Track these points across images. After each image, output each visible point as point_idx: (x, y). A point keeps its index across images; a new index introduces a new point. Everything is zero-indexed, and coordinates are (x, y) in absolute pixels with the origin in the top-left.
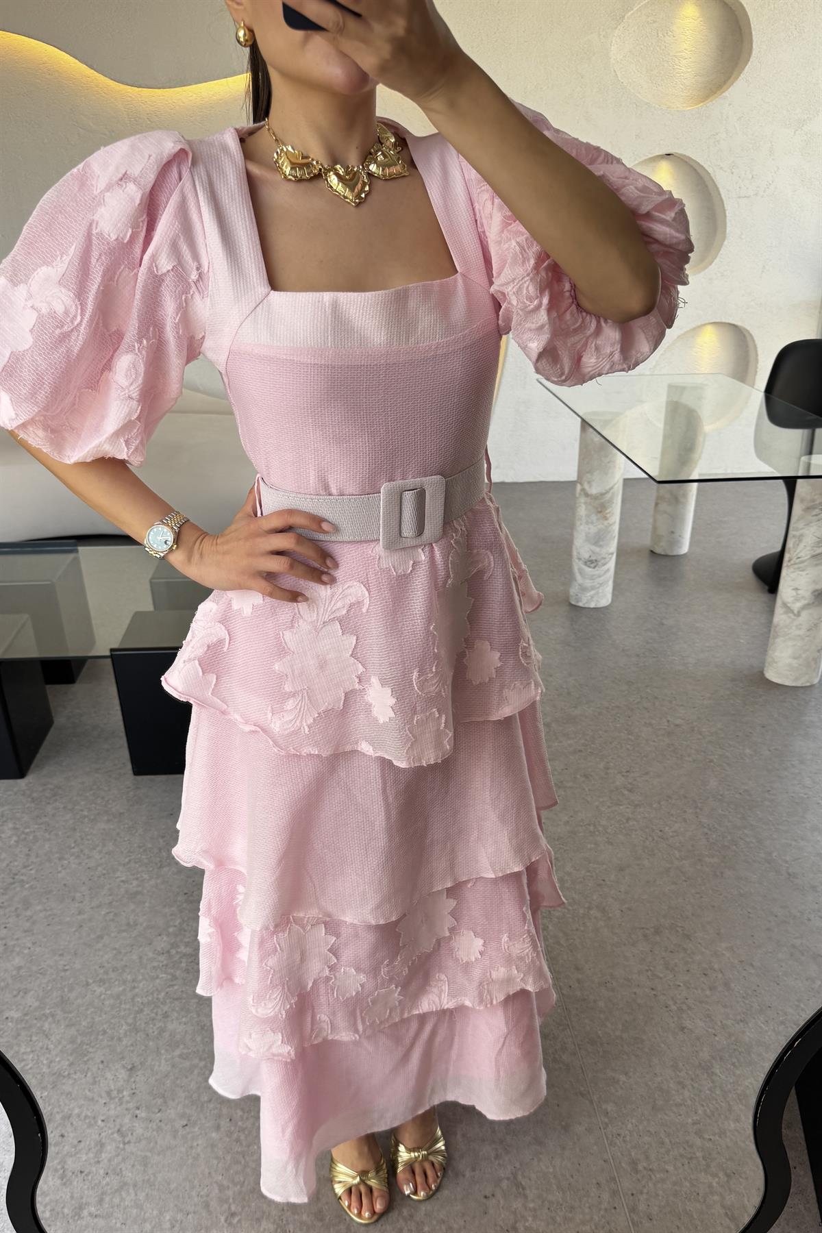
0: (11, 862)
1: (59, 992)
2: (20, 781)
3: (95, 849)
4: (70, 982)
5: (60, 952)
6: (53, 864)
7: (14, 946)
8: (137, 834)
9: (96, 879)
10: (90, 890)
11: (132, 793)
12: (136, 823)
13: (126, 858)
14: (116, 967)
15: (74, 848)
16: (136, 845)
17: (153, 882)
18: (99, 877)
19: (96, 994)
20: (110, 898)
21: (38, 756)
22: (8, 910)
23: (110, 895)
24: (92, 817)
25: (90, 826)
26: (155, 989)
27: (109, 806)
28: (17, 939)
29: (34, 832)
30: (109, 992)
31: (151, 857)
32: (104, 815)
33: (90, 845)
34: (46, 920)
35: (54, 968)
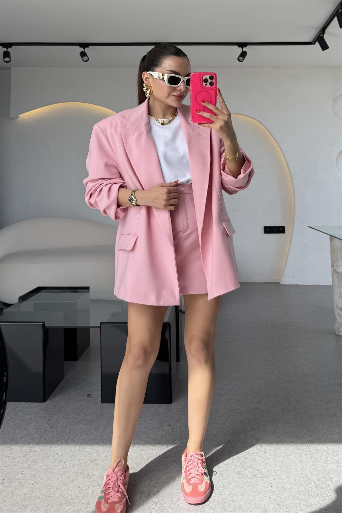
0: (30, 441)
1: (45, 507)
2: (42, 403)
3: (76, 437)
4: (52, 503)
5: (50, 487)
7: (24, 483)
8: (99, 431)
9: (74, 451)
11: (99, 411)
12: (99, 426)
14: (78, 497)
15: (65, 436)
16: (98, 436)
17: (105, 454)
19: (65, 509)
20: (81, 461)
22: (24, 465)
24: (77, 422)
25: (75, 426)
27: (87, 417)
28: (27, 480)
29: (46, 428)
30: (72, 509)
32: (83, 421)
33: (74, 435)
34: (44, 471)
35: (45, 495)
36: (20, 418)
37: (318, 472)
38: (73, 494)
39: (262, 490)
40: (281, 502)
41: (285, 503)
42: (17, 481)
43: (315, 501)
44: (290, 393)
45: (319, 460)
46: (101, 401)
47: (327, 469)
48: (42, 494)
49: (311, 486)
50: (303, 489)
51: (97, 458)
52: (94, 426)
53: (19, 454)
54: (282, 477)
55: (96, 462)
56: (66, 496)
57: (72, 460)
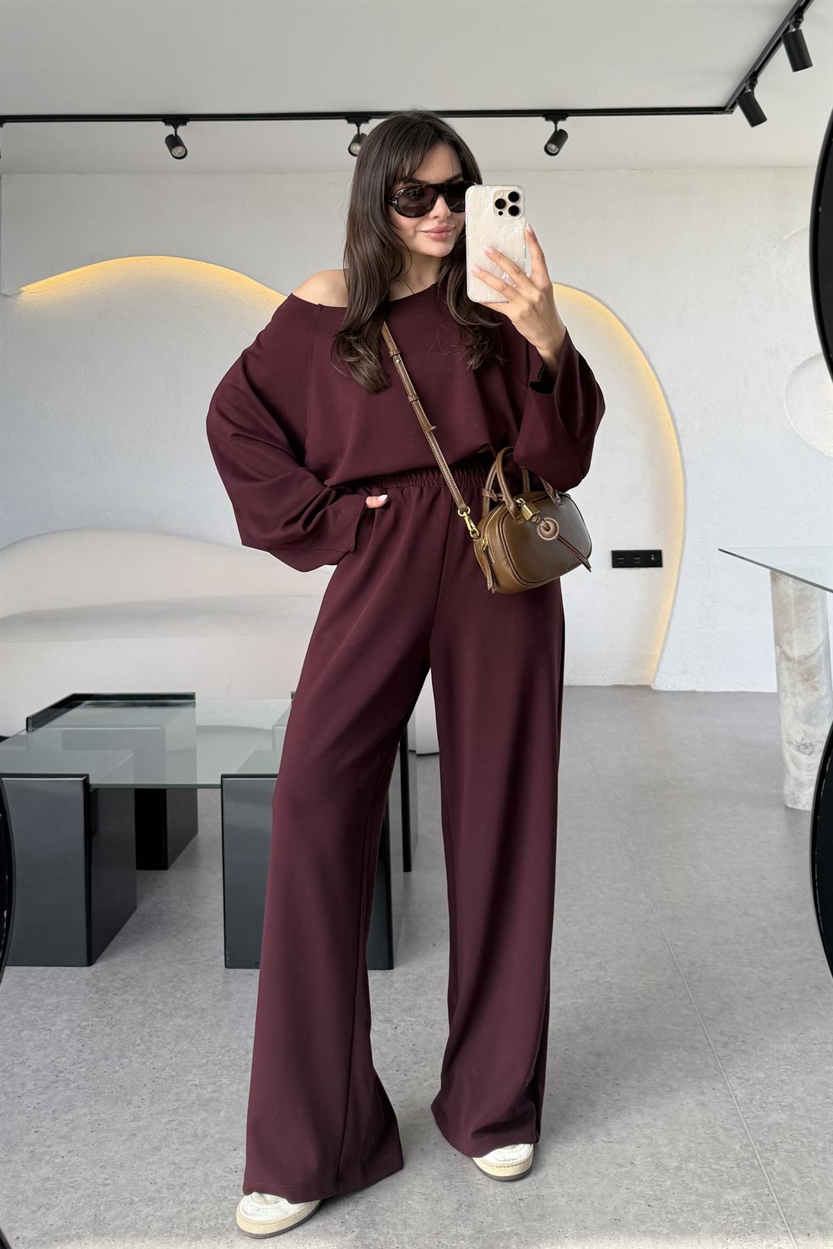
0: (57, 1058)
1: (93, 1210)
2: (84, 969)
3: (165, 1048)
4: (109, 1199)
5: (101, 1164)
6: (109, 1063)
7: (43, 1154)
8: (220, 1033)
9: (161, 1081)
10: (151, 1093)
11: (220, 987)
12: (220, 1020)
13: (202, 1059)
14: (171, 1185)
15: (139, 1045)
16: (217, 1045)
17: (233, 1088)
18: (165, 1079)
19: (141, 1214)
20: (175, 1103)
21: (113, 943)
22: (42, 1112)
23: (177, 1101)
24: (168, 1012)
25: (162, 1021)
26: (219, 1212)
27: (190, 1000)
28: (49, 1146)
29: (92, 1025)
30: (157, 1213)
31: (235, 1059)
32: (183, 1010)
33: (160, 1042)
34: (89, 1126)
35: (92, 1181)
36: (31, 1003)
37: (745, 1129)
38: (160, 1180)
39: (610, 1170)
40: (654, 1200)
41: (665, 1202)
42: (25, 1149)
43: (737, 1197)
44: (676, 945)
45: (746, 1103)
46: (224, 964)
47: (764, 1124)
48: (84, 1178)
49: (727, 1162)
50: (708, 1170)
51: (214, 1095)
52: (209, 1023)
53: (30, 1086)
54: (657, 1142)
55: (214, 1104)
56: (144, 1183)
57: (155, 1102)
